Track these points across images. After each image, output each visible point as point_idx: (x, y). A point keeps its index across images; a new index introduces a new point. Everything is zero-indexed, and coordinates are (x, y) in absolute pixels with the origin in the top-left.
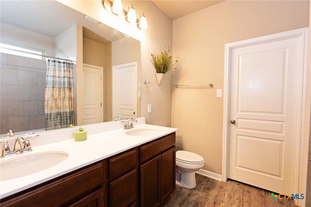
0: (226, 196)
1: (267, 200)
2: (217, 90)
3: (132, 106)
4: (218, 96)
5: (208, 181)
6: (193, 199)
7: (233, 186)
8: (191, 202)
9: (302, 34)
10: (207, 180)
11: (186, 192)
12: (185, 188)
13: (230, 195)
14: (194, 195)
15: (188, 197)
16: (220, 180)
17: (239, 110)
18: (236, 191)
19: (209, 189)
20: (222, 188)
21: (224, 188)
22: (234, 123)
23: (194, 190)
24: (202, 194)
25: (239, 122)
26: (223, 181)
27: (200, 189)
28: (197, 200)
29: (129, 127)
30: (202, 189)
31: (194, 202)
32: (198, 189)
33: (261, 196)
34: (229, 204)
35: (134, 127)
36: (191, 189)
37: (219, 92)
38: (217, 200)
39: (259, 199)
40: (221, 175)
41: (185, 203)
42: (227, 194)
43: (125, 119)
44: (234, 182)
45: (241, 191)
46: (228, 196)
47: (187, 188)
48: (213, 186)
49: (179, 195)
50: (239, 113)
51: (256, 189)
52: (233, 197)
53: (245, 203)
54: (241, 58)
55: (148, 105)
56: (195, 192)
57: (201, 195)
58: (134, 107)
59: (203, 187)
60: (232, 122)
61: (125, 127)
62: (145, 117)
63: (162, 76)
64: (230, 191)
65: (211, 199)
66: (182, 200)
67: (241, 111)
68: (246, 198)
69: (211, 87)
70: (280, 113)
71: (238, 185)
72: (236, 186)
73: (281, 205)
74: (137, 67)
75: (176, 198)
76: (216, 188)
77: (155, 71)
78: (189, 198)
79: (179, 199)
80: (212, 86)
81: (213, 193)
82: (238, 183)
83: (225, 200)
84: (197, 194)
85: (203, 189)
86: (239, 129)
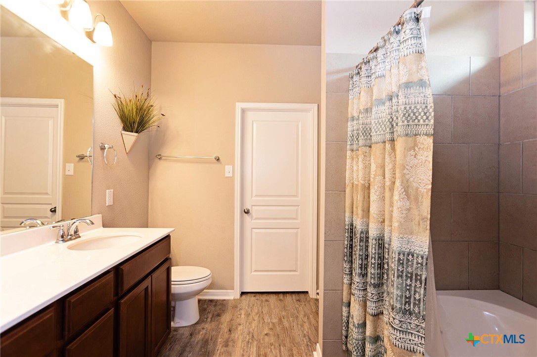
0: (243, 316)
1: (286, 303)
2: (226, 166)
3: (47, 194)
4: (228, 174)
5: (215, 306)
6: (199, 337)
7: (250, 301)
8: (197, 343)
9: (311, 110)
10: (214, 304)
11: (185, 333)
12: (183, 327)
13: (247, 312)
14: (199, 332)
15: (191, 338)
16: (232, 298)
17: (254, 194)
18: (253, 305)
19: (219, 315)
20: (236, 307)
21: (239, 306)
22: (247, 212)
23: (198, 325)
24: (211, 326)
25: (254, 211)
26: (236, 298)
27: (206, 321)
28: (204, 337)
29: (69, 237)
30: (209, 320)
31: (201, 342)
32: (203, 321)
33: (280, 300)
34: (248, 324)
35: (80, 235)
36: (192, 325)
37: (228, 168)
38: (232, 326)
39: (278, 305)
40: (233, 289)
41: (188, 349)
42: (243, 312)
43: (56, 222)
44: (249, 294)
45: (259, 302)
46: (244, 315)
47: (185, 327)
48: (224, 309)
49: (175, 342)
50: (253, 198)
51: (274, 295)
52: (251, 313)
53: (265, 315)
54: (255, 125)
55: (107, 191)
56: (199, 327)
57: (209, 328)
58: (51, 196)
59: (210, 316)
60: (246, 211)
61: (62, 237)
62: (101, 215)
63: (135, 137)
64: (247, 308)
65: (224, 327)
66: (181, 347)
67: (256, 196)
68: (265, 310)
69: (216, 161)
70: (296, 196)
71: (254, 296)
72: (252, 298)
73: (299, 303)
74: (63, 109)
75: (170, 348)
76: (228, 311)
77: (121, 126)
78: (193, 339)
79: (177, 347)
80: (218, 160)
81: (226, 318)
82: (254, 295)
83: (242, 322)
84: (203, 329)
85: (211, 318)
86: (255, 219)
